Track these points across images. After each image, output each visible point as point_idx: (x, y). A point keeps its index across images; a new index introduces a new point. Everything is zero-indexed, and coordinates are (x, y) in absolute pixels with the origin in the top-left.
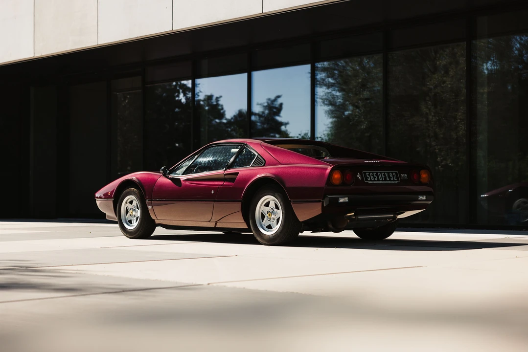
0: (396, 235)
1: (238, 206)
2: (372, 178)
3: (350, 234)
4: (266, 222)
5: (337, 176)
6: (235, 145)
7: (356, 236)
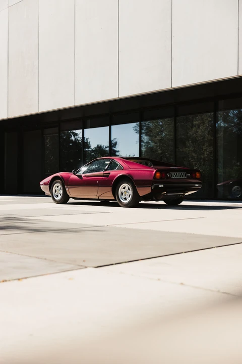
0: (184, 203)
1: (110, 189)
2: (175, 176)
3: (162, 202)
4: (124, 196)
5: (158, 174)
6: (108, 160)
7: (164, 203)
